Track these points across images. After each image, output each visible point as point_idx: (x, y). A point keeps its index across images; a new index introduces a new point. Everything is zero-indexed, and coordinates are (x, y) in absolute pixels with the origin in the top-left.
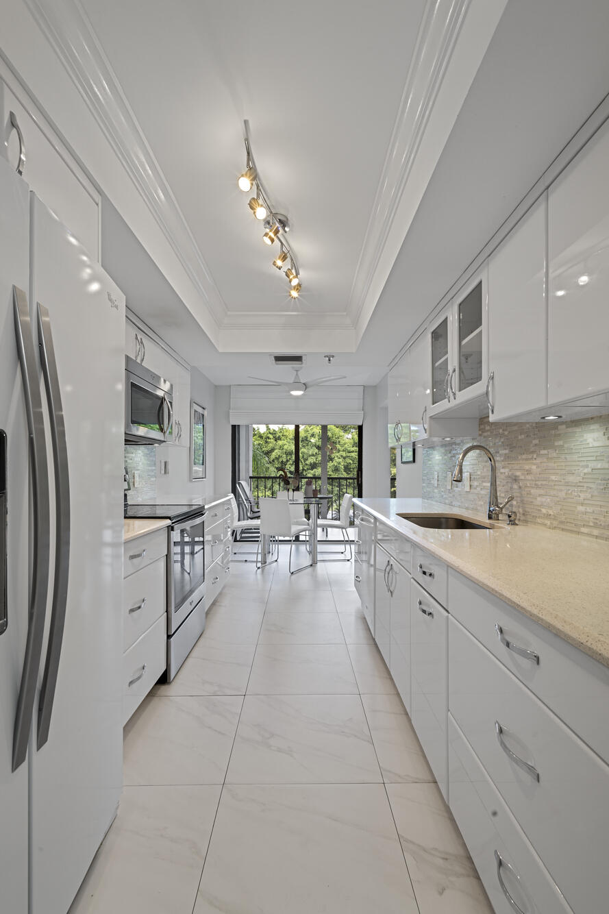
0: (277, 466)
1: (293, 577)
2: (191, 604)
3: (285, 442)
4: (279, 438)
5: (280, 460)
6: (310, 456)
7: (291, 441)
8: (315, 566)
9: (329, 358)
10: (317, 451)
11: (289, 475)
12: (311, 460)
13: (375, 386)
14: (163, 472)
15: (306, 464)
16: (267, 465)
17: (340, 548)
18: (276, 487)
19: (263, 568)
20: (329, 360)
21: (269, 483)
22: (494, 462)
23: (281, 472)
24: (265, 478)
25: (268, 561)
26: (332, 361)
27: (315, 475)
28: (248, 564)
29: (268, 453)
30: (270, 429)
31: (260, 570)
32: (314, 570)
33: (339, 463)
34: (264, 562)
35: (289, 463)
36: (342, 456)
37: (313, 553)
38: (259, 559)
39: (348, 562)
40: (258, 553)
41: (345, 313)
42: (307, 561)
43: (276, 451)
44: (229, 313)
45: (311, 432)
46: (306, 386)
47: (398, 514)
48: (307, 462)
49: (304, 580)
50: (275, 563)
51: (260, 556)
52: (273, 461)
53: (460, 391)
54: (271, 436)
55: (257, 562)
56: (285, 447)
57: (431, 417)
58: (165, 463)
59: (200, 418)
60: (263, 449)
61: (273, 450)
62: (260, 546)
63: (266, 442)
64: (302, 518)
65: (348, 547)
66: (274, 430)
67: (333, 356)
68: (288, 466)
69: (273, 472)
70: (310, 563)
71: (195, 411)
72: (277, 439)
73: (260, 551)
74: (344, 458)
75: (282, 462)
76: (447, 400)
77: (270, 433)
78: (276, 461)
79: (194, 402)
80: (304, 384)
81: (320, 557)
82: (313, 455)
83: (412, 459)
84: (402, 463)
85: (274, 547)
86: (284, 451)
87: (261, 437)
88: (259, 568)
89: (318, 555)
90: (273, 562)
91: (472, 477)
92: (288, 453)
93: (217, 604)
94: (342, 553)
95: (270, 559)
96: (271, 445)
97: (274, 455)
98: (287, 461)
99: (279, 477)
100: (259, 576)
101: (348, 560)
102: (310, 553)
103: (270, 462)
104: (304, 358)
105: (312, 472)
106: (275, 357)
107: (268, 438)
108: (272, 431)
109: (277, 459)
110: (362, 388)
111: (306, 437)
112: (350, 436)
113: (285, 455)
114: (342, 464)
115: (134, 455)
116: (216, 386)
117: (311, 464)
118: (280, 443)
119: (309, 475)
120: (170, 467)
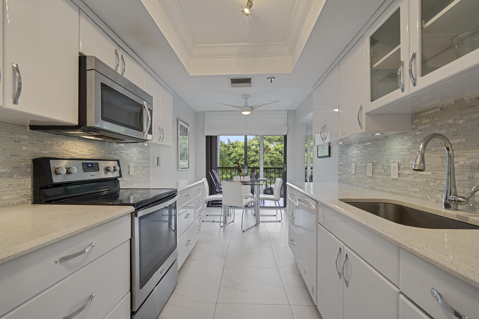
0: (234, 162)
1: (244, 234)
2: (161, 272)
3: (238, 149)
4: (235, 147)
5: (236, 159)
6: (252, 156)
7: (242, 148)
8: (258, 226)
9: (271, 78)
10: (255, 153)
11: (241, 167)
12: (252, 158)
13: (295, 110)
14: (156, 164)
15: (250, 161)
16: (229, 161)
17: (273, 212)
18: (233, 173)
19: (224, 226)
20: (271, 81)
21: (229, 171)
22: (453, 150)
23: (237, 165)
24: (227, 168)
25: (228, 222)
26: (273, 82)
27: (254, 166)
28: (214, 223)
29: (229, 155)
30: (230, 142)
31: (222, 229)
32: (258, 229)
33: (267, 160)
34: (225, 222)
35: (240, 160)
36: (269, 156)
37: (256, 215)
38: (222, 220)
39: (280, 223)
40: (221, 215)
41: (284, 43)
42: (252, 222)
43: (233, 154)
44: (197, 46)
45: (252, 144)
46: (252, 109)
47: (340, 200)
48: (250, 160)
49: (250, 237)
50: (232, 223)
51: (222, 217)
52: (232, 159)
53: (422, 75)
54: (231, 146)
55: (220, 222)
56: (239, 152)
57: (367, 114)
58: (158, 158)
59: (184, 130)
60: (227, 153)
61: (232, 153)
62: (223, 210)
63: (228, 149)
64: (249, 193)
65: (279, 211)
66: (232, 143)
67: (274, 78)
68: (240, 162)
69: (232, 165)
70: (255, 224)
71: (181, 126)
72: (234, 147)
73: (222, 214)
74: (270, 157)
75: (237, 159)
76: (400, 90)
77: (230, 144)
78: (233, 159)
79: (180, 120)
80: (251, 107)
81: (261, 219)
82: (253, 156)
83: (328, 154)
84: (318, 157)
85: (231, 211)
86: (238, 154)
87: (225, 146)
88: (222, 227)
89: (260, 217)
90: (231, 222)
91: (402, 167)
92: (241, 155)
93: (191, 258)
94: (275, 216)
95: (229, 219)
96: (231, 150)
97: (232, 156)
98: (240, 159)
99: (235, 168)
100: (222, 233)
101: (280, 221)
102: (255, 215)
103: (230, 160)
104: (252, 81)
105: (253, 165)
106: (231, 79)
107: (229, 147)
108: (231, 143)
109: (234, 158)
110: (287, 111)
111: (250, 146)
112: (273, 146)
113: (238, 156)
114: (269, 160)
115: (129, 152)
116: (196, 112)
117: (252, 160)
118: (236, 149)
119: (251, 167)
120: (161, 161)
